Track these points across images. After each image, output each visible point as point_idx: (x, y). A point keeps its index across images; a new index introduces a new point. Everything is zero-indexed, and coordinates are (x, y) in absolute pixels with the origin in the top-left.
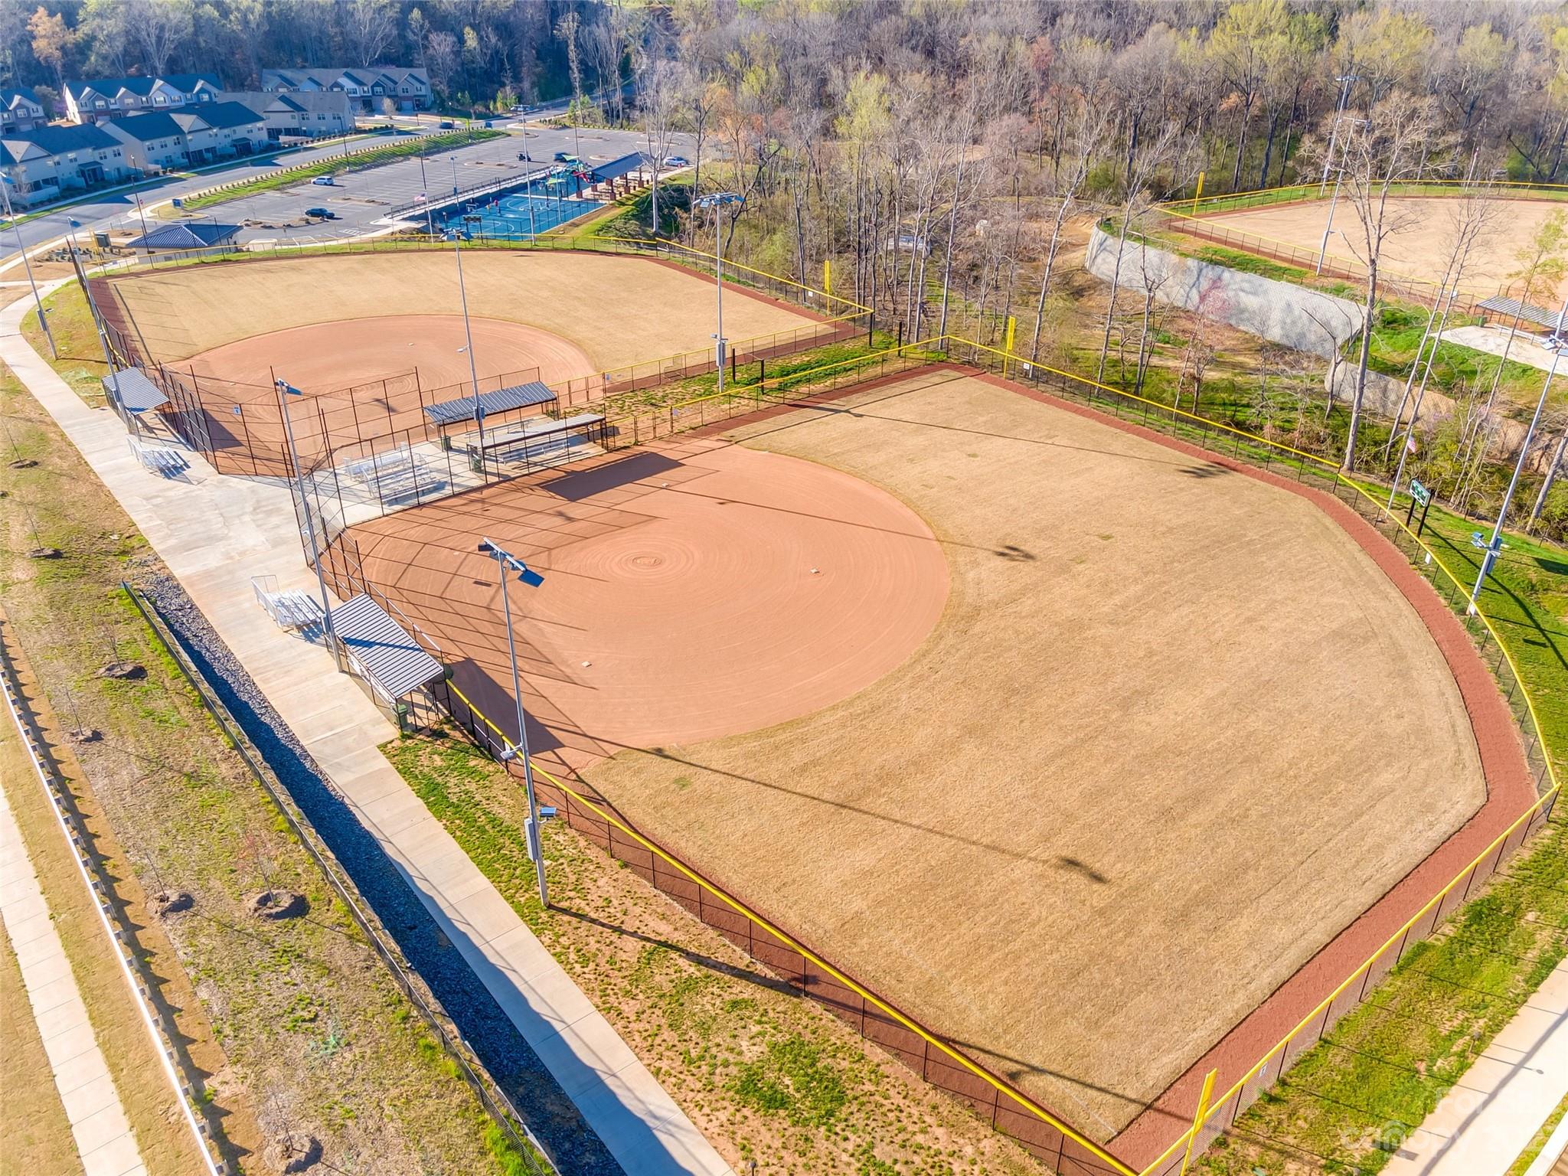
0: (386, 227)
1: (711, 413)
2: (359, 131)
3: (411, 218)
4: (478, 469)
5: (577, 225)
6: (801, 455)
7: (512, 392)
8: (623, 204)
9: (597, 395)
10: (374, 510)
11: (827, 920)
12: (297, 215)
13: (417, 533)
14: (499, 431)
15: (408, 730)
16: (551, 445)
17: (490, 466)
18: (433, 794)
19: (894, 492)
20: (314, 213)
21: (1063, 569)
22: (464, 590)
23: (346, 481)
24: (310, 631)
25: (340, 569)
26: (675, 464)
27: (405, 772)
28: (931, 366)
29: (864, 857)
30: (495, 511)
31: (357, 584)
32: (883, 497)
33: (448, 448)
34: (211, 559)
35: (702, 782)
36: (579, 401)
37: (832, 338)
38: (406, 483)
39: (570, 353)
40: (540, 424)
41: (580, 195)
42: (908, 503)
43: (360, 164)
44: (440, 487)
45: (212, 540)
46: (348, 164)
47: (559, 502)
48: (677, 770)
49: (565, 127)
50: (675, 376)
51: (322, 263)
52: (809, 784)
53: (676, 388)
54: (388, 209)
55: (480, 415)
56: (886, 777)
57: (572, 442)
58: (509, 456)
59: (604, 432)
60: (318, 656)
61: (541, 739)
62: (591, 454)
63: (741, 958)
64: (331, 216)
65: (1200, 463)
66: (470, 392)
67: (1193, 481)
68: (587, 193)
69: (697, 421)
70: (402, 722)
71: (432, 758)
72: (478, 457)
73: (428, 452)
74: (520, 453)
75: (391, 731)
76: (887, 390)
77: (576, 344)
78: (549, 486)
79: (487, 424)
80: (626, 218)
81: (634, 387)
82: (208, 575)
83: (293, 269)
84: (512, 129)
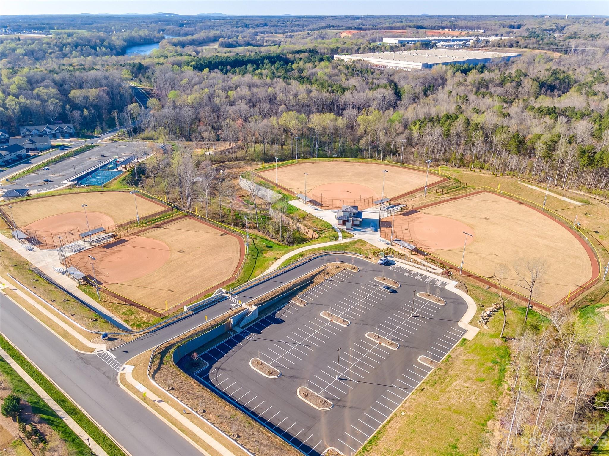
0: (65, 184)
1: (136, 230)
2: (53, 147)
3: (72, 181)
4: (90, 245)
5: (116, 179)
6: (152, 237)
7: (97, 230)
8: (129, 171)
9: (114, 228)
10: (72, 254)
11: (136, 299)
12: (41, 182)
13: (80, 257)
14: (94, 237)
15: (80, 284)
16: (104, 239)
17: (92, 244)
18: (85, 291)
19: (166, 243)
20: (45, 181)
21: (189, 253)
22: (88, 265)
23: (66, 249)
24: (63, 273)
25: (67, 263)
26: (128, 241)
27: (80, 289)
28: (184, 216)
29: (143, 292)
30: (94, 252)
31: (70, 265)
32: (164, 244)
33: (85, 241)
34: (43, 264)
35: (123, 286)
36: (111, 230)
37: (165, 211)
38: (77, 248)
39: (109, 219)
40: (103, 235)
41: (117, 169)
42: (168, 245)
43: (55, 161)
44: (83, 248)
45: (42, 261)
46: (52, 162)
47: (105, 250)
48: (120, 285)
49: (116, 141)
50: (131, 223)
51: (51, 199)
52: (138, 285)
53: (130, 225)
54: (66, 178)
55: (90, 235)
56: (149, 283)
57: (109, 238)
58: (96, 242)
59: (114, 236)
60: (64, 276)
61: (99, 283)
62: (112, 240)
63: (125, 303)
64: (50, 181)
65: (222, 233)
66: (88, 231)
67: (219, 236)
68: (119, 168)
69: (133, 232)
70: (79, 283)
71: (84, 287)
72: (90, 243)
73: (81, 242)
74: (98, 241)
75: (78, 285)
76: (172, 223)
77: (111, 216)
78: (104, 247)
79: (92, 236)
80: (129, 175)
81: (122, 226)
82: (43, 266)
83: (45, 201)
84: (99, 143)
